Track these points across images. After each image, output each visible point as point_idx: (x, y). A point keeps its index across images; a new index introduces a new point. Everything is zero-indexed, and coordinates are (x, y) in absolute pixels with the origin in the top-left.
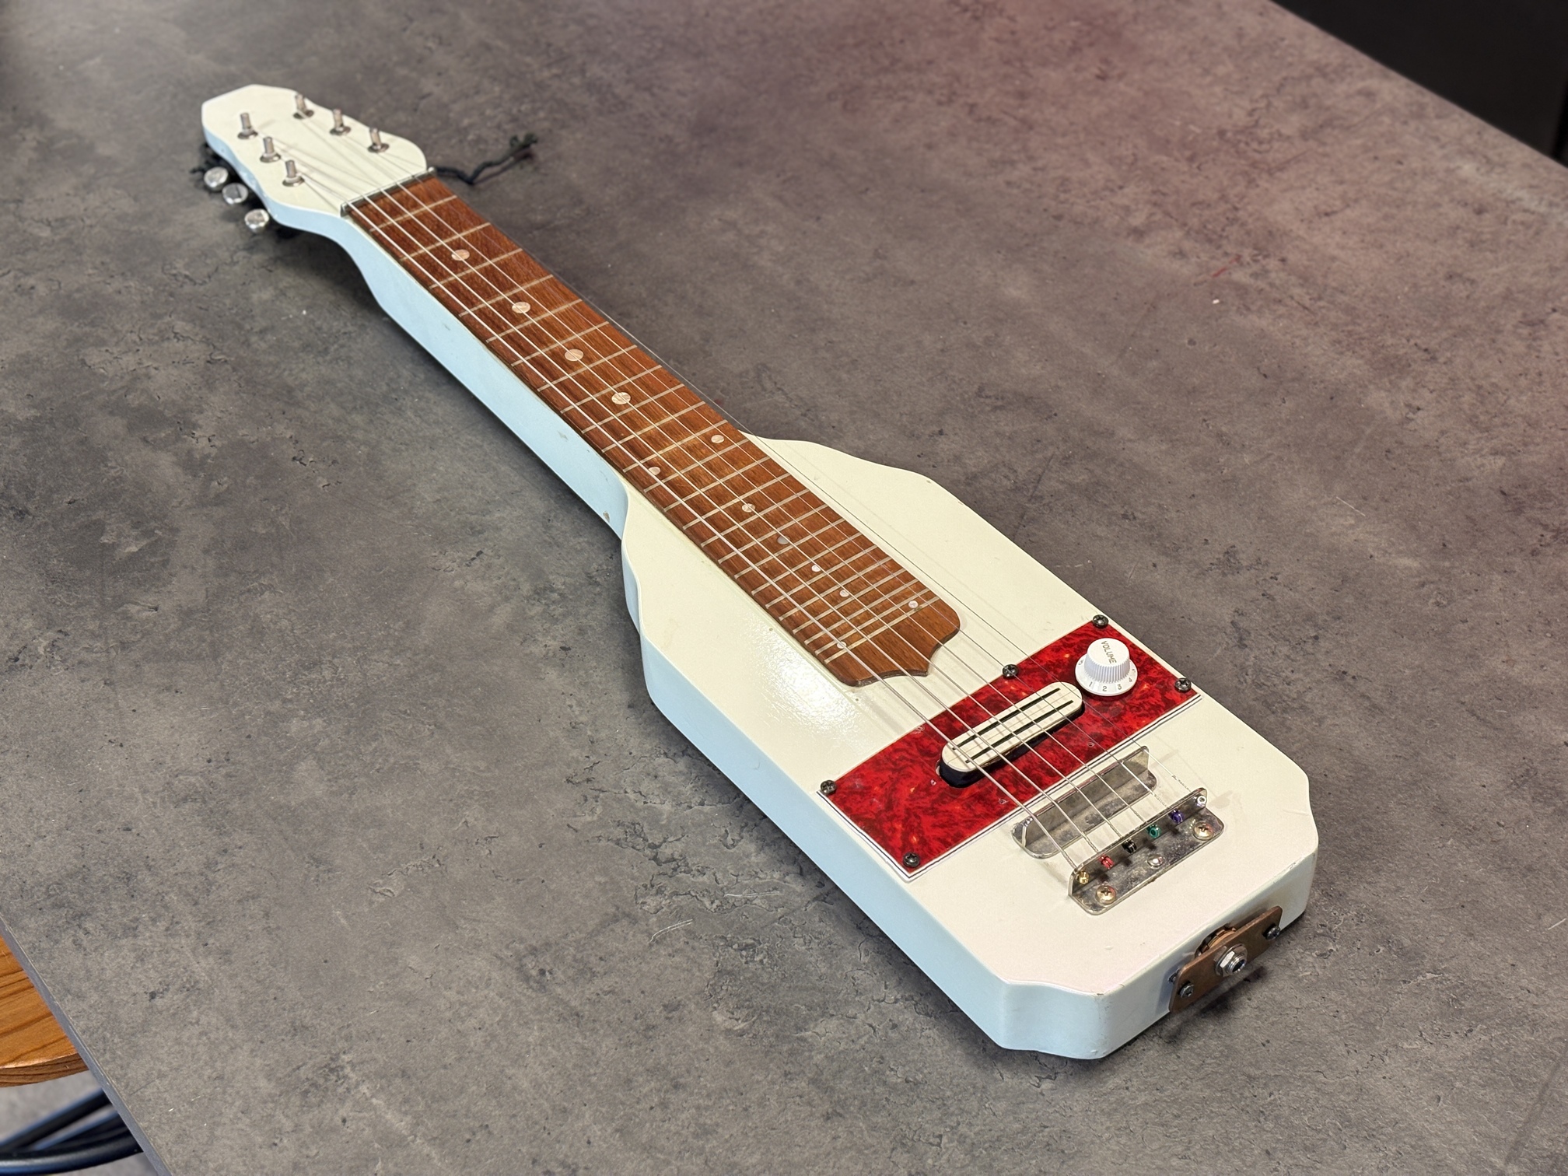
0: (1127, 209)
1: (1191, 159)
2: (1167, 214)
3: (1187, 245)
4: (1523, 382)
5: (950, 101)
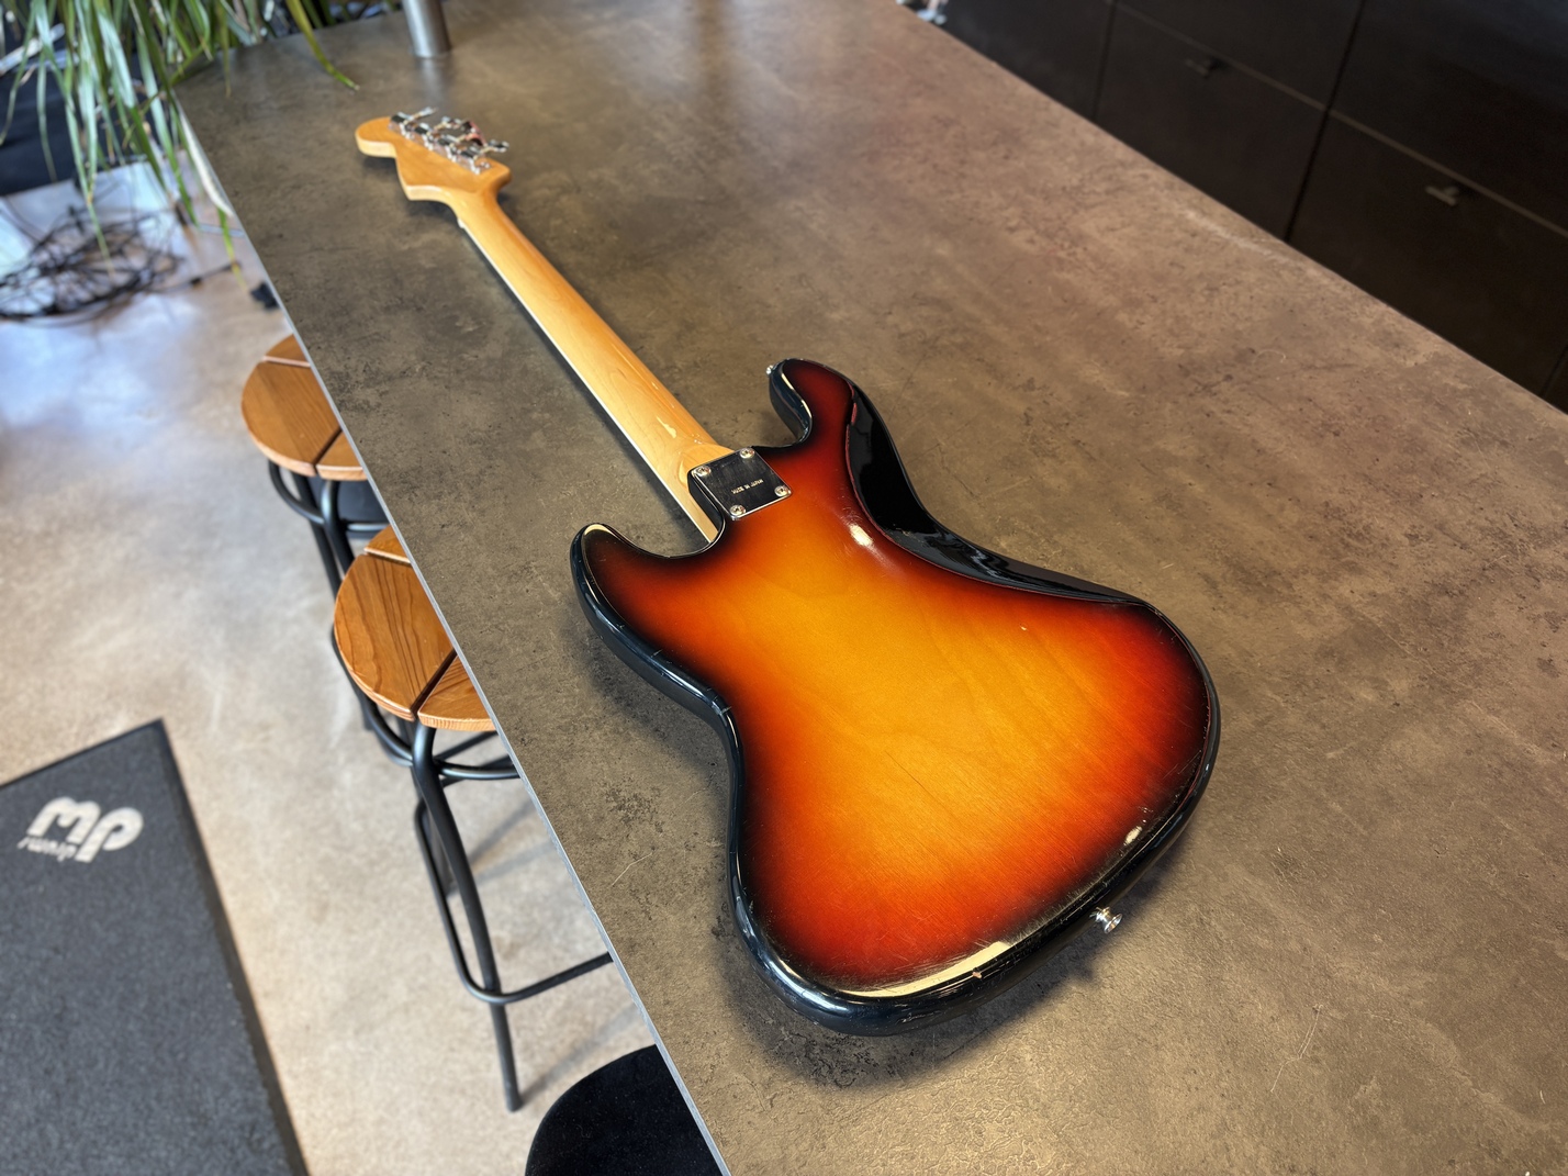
1: (1045, 199)
2: (1028, 222)
3: (1037, 238)
4: (1201, 316)
5: (924, 162)
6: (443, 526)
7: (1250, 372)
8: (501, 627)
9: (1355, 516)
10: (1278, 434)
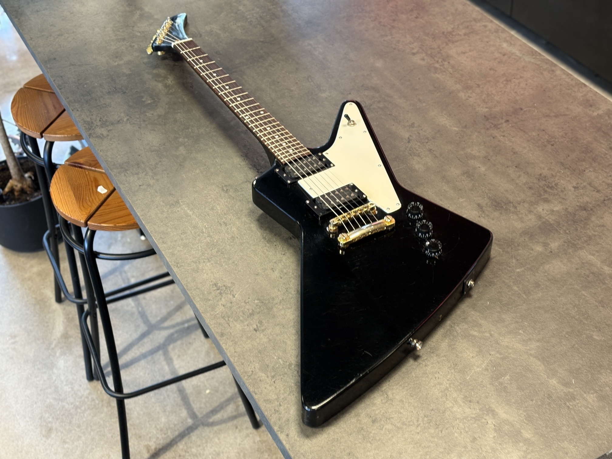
0: (413, 49)
1: (433, 38)
2: (423, 50)
4: (500, 93)
5: (375, 20)
6: (140, 186)
7: (518, 118)
8: (167, 225)
9: (552, 179)
10: (525, 145)
